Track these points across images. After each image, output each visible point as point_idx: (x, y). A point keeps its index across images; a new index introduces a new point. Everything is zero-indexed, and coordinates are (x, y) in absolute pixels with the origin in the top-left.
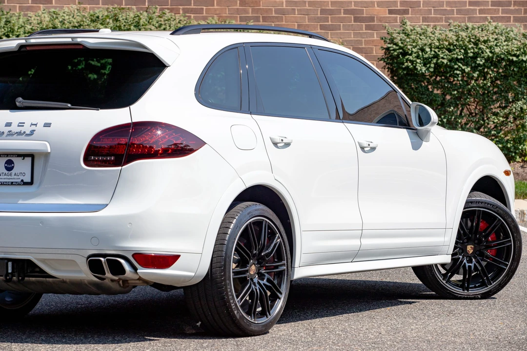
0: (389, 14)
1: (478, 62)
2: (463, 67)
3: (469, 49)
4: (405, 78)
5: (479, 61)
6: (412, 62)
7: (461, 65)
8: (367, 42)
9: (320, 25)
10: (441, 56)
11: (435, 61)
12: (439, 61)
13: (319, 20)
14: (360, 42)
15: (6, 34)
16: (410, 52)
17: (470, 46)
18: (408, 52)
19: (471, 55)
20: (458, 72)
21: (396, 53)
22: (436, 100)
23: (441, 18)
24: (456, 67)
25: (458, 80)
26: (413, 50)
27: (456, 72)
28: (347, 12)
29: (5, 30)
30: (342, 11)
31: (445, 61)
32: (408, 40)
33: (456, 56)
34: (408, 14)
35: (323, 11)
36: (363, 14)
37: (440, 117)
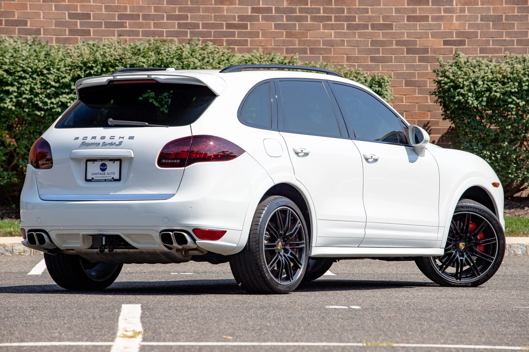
0: (444, 45)
2: (518, 101)
3: (524, 82)
4: (456, 112)
6: (463, 95)
7: (515, 99)
8: (420, 75)
9: (371, 57)
10: (494, 89)
11: (487, 94)
12: (492, 95)
13: (370, 51)
14: (413, 75)
15: (47, 67)
16: (461, 85)
17: (525, 79)
18: (459, 85)
19: (526, 88)
20: (512, 106)
21: (446, 87)
22: (489, 135)
23: (500, 49)
24: (510, 100)
25: (512, 114)
26: (465, 83)
27: (509, 106)
28: (399, 43)
29: (45, 63)
30: (394, 42)
31: (498, 95)
32: (459, 73)
33: (509, 89)
34: (465, 45)
35: (374, 43)
36: (416, 45)
37: (494, 153)
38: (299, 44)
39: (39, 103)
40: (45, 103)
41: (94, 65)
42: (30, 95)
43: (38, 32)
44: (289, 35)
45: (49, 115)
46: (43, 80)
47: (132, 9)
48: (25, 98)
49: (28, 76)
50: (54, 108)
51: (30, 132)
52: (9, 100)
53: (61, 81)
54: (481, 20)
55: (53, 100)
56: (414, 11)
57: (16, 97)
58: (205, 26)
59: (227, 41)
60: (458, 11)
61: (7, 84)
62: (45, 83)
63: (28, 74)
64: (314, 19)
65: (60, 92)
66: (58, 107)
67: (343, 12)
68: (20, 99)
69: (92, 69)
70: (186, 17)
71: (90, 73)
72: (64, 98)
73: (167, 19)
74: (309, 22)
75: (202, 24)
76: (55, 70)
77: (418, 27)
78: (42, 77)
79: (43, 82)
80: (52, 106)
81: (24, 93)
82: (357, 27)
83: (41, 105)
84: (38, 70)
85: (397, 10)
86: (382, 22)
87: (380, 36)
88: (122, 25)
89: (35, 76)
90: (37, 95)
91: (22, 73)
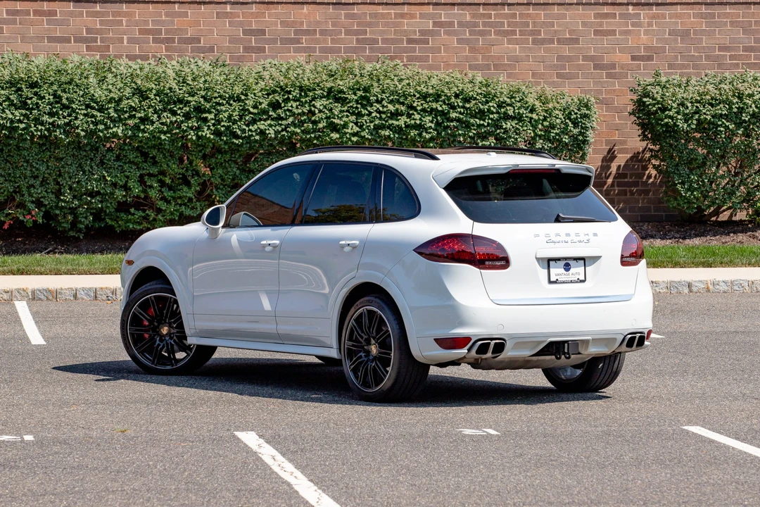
0: (632, 60)
1: (743, 118)
2: (727, 124)
3: (734, 104)
4: (663, 136)
5: (745, 117)
6: (671, 118)
7: (725, 122)
8: (608, 92)
9: (557, 73)
10: (704, 111)
11: (697, 116)
12: (702, 117)
13: (556, 67)
14: (600, 92)
16: (670, 107)
17: (735, 101)
19: (735, 110)
20: (722, 129)
21: (654, 109)
22: (697, 159)
23: (689, 65)
24: (720, 123)
25: (721, 137)
26: (673, 105)
27: (719, 129)
28: (586, 58)
30: (581, 57)
31: (709, 117)
33: (720, 112)
34: (653, 60)
35: (560, 58)
36: (603, 60)
37: (701, 177)
38: (482, 59)
39: (238, 130)
40: (243, 131)
41: (292, 90)
42: (229, 122)
43: (211, 50)
44: (472, 50)
45: (247, 143)
46: (241, 106)
47: (309, 23)
48: (223, 126)
49: (225, 102)
50: (252, 135)
51: (225, 160)
52: (206, 128)
53: (260, 107)
54: (669, 35)
55: (251, 127)
56: (601, 24)
57: (214, 125)
58: (385, 41)
59: (407, 57)
60: (646, 25)
61: (205, 111)
62: (242, 110)
63: (224, 99)
64: (497, 33)
65: (258, 119)
66: (257, 134)
67: (528, 26)
68: (219, 127)
69: (290, 94)
70: (365, 32)
71: (288, 98)
72: (262, 125)
73: (345, 35)
74: (493, 37)
75: (381, 39)
76: (252, 96)
77: (606, 41)
78: (240, 104)
79: (241, 108)
80: (250, 133)
81: (222, 121)
82: (543, 42)
83: (239, 133)
84: (235, 95)
85: (584, 24)
86: (568, 36)
87: (566, 51)
88: (298, 41)
89: (232, 102)
90: (235, 122)
91: (219, 99)
